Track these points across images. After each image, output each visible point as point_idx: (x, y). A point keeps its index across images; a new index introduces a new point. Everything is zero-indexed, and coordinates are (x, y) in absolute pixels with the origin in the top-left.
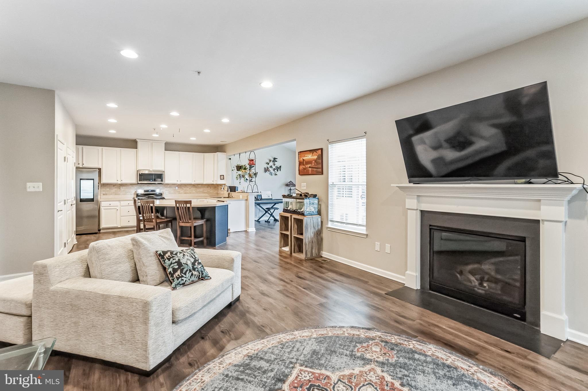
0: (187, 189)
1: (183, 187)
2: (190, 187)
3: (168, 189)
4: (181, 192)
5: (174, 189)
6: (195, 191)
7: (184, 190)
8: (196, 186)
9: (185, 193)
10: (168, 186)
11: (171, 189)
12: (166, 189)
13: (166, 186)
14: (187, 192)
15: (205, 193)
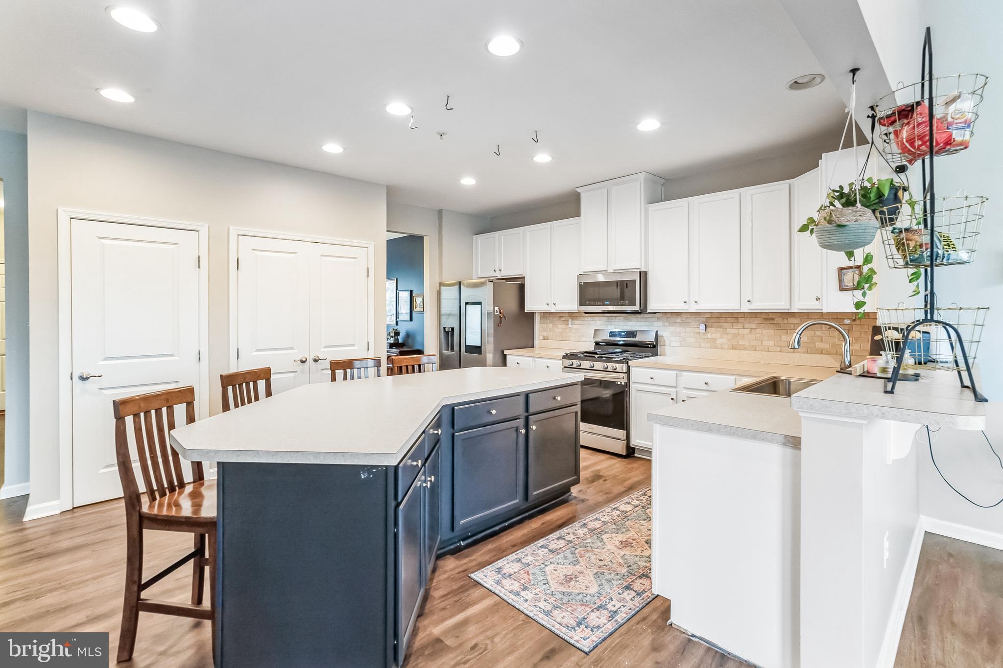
0: (742, 331)
1: (726, 325)
2: (753, 326)
3: (679, 329)
4: (719, 341)
5: (697, 330)
6: (772, 343)
7: (730, 337)
8: (778, 320)
9: (734, 348)
10: (679, 320)
11: (688, 329)
12: (672, 329)
13: (673, 320)
14: (741, 343)
15: (821, 352)
